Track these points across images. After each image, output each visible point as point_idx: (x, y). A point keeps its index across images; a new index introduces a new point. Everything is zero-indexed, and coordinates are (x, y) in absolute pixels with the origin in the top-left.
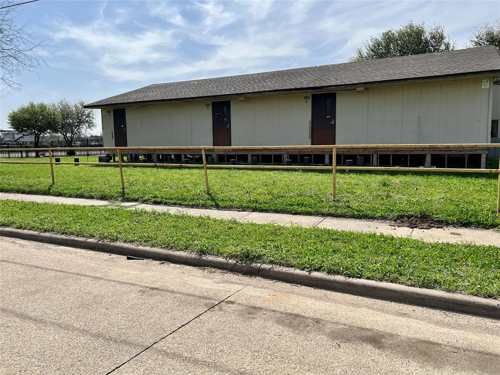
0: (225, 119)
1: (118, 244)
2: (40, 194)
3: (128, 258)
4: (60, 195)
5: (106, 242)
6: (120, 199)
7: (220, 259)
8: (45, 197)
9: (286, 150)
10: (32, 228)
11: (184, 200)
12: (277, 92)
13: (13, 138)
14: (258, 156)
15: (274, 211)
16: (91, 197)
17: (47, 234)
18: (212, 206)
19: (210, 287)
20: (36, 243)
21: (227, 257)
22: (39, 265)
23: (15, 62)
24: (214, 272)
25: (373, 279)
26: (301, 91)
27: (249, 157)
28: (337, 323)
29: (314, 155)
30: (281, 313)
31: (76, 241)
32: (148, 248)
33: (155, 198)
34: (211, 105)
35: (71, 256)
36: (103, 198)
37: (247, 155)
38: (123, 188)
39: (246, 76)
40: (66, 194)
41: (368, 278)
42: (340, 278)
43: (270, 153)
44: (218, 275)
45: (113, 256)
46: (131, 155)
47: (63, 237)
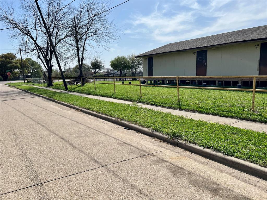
0: (204, 60)
1: (123, 122)
2: (108, 97)
3: (124, 129)
4: (115, 98)
5: (119, 120)
6: (138, 101)
7: (161, 135)
8: (110, 98)
9: (241, 78)
10: (96, 111)
11: (165, 104)
12: (235, 43)
13: (114, 72)
14: (222, 81)
15: (211, 113)
16: (127, 100)
17: (100, 115)
18: (178, 108)
19: (149, 147)
20: (95, 117)
21: (165, 134)
22: (90, 126)
23: (108, 38)
24: (157, 141)
25: (240, 158)
26: (252, 41)
27: (217, 82)
28: (201, 177)
29: (260, 81)
30: (174, 165)
31: (108, 118)
32: (133, 125)
33: (152, 102)
34: (196, 53)
35: (104, 125)
36: (131, 101)
37: (216, 81)
38: (141, 97)
39: (222, 35)
40: (117, 98)
41: (237, 157)
42: (220, 154)
43: (230, 80)
44: (158, 142)
45: (120, 127)
46: (155, 80)
47: (105, 116)
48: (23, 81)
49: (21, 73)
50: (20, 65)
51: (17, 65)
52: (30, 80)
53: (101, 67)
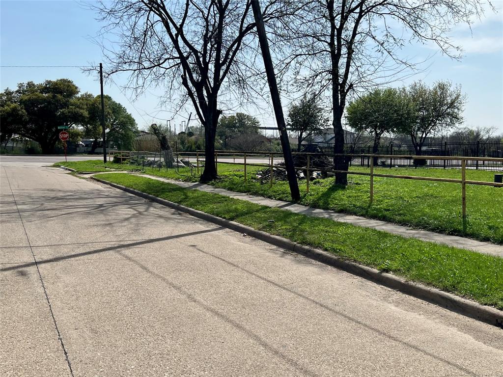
48: (102, 158)
49: (88, 133)
50: (87, 112)
51: (82, 111)
52: (123, 156)
53: (321, 122)
